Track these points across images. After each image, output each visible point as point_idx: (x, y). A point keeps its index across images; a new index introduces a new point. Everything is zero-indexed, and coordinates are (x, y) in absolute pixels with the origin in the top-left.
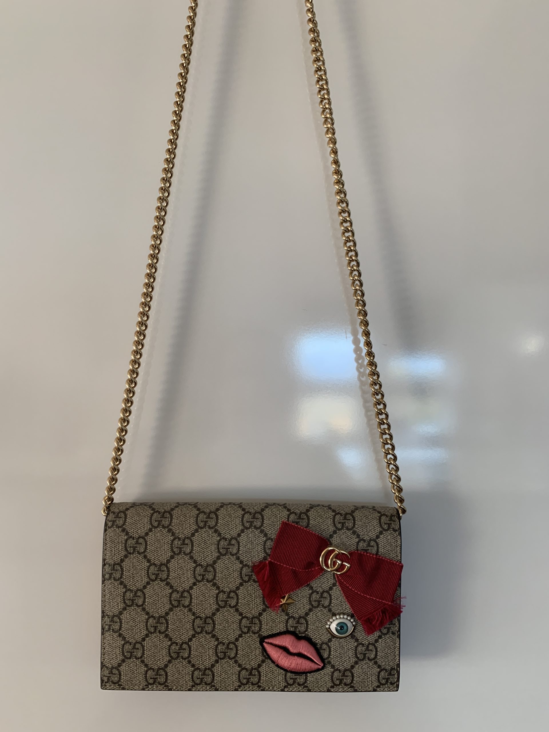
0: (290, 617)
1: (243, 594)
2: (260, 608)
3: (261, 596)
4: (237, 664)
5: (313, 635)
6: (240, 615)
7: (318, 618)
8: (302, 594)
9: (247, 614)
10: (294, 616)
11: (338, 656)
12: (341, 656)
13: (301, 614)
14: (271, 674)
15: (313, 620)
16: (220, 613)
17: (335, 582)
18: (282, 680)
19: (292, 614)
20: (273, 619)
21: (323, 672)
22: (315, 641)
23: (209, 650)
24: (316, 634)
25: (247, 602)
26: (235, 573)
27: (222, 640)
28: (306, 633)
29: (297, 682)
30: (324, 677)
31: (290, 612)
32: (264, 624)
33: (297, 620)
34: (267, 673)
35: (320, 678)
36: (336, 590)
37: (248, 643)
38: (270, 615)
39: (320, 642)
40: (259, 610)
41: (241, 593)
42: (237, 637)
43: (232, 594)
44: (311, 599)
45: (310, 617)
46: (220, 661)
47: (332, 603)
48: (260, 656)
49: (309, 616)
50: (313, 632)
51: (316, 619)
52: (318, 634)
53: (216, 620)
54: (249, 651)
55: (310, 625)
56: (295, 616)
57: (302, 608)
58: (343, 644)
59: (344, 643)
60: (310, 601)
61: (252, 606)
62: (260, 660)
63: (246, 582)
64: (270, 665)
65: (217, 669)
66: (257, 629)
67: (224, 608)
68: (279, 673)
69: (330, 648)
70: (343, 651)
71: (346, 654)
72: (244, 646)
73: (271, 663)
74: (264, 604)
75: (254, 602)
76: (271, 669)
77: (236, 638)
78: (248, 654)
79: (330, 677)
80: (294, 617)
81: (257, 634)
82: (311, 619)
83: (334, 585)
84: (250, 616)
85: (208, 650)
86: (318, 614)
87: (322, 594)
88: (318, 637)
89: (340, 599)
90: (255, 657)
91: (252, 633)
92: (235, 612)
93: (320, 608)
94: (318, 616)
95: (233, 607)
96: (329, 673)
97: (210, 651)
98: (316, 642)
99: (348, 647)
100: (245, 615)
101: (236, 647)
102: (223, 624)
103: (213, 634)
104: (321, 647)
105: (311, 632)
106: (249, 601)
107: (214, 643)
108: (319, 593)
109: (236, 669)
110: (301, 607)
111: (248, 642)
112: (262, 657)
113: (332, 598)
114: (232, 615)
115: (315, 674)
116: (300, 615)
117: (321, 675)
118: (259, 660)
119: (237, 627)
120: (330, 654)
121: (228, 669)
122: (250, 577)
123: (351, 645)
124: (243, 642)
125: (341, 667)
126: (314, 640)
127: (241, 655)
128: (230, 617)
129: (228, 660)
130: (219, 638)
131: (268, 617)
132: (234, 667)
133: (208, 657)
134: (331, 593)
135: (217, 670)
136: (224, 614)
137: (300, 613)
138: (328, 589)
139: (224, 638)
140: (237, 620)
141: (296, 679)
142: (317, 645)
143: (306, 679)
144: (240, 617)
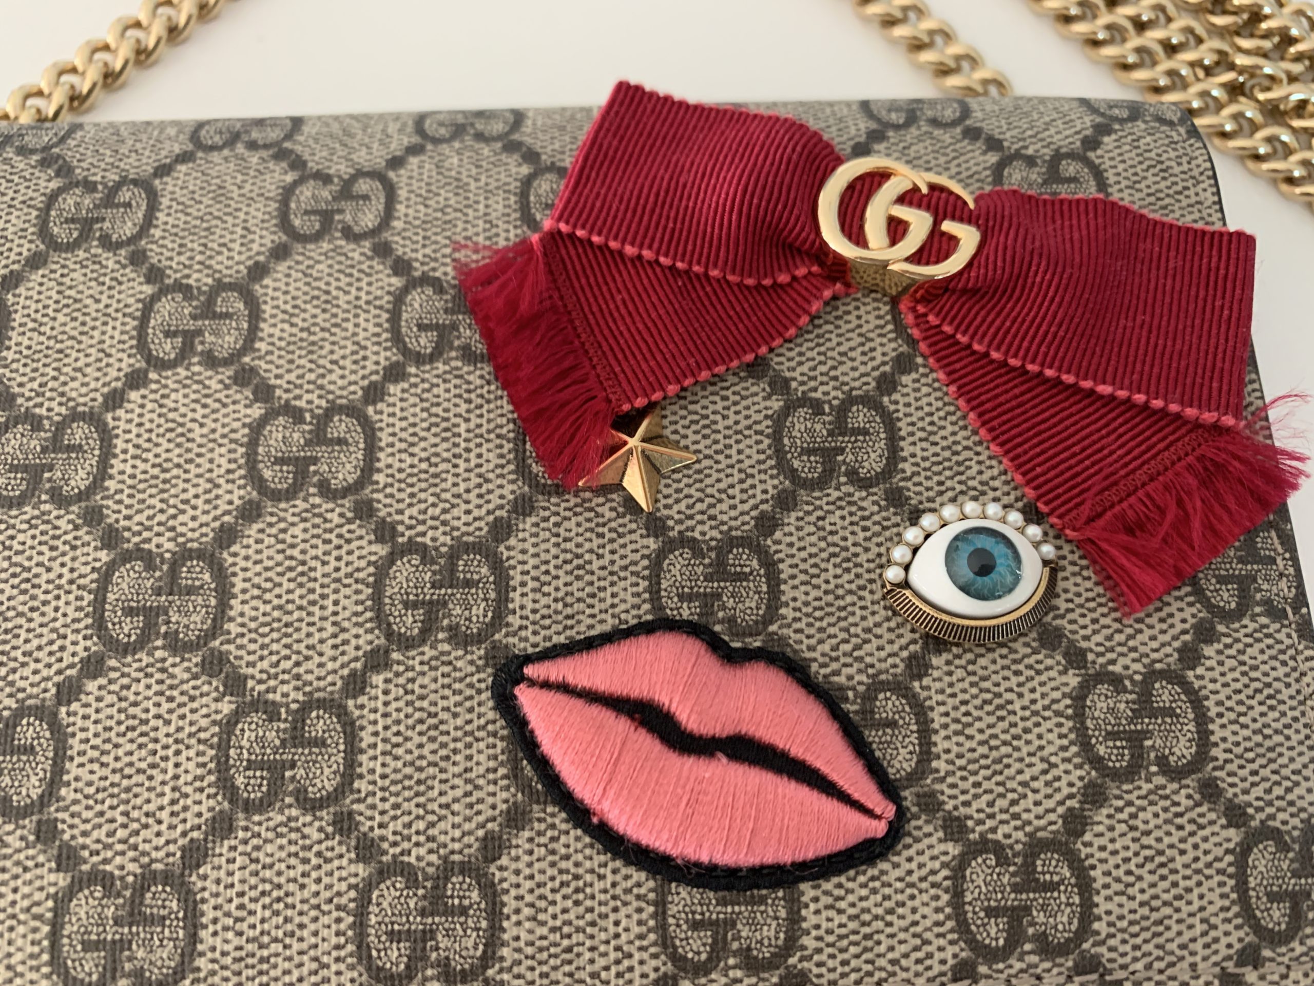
0: (672, 541)
1: (404, 424)
2: (502, 497)
3: (504, 431)
4: (353, 843)
5: (813, 642)
6: (380, 539)
7: (835, 545)
8: (733, 418)
9: (420, 528)
10: (697, 535)
11: (976, 761)
12: (995, 754)
13: (733, 523)
14: (565, 897)
15: (803, 554)
16: (262, 531)
17: (904, 348)
18: (641, 937)
19: (680, 522)
20: (578, 556)
21: (896, 866)
22: (825, 676)
23: (178, 753)
24: (831, 630)
25: (424, 466)
26: (363, 316)
27: (262, 687)
28: (773, 628)
29: (735, 945)
30: (910, 904)
31: (672, 512)
32: (523, 584)
33: (713, 555)
34: (542, 897)
35: (880, 911)
36: (916, 390)
37: (425, 704)
38: (558, 535)
39: (858, 678)
40: (491, 506)
41: (393, 415)
42: (358, 665)
43: (340, 426)
44: (786, 441)
45: (788, 539)
46: (243, 823)
47: (905, 460)
48: (495, 783)
49: (778, 535)
50: (810, 625)
51: (822, 550)
52: (844, 635)
53: (237, 569)
54: (426, 751)
55: (791, 582)
56: (703, 534)
57: (738, 487)
58: (997, 685)
59: (1006, 678)
60: (779, 452)
61: (455, 485)
62: (494, 807)
63: (419, 359)
64: (563, 839)
65: (222, 874)
66: (480, 613)
67: (288, 500)
68: (618, 891)
69: (921, 711)
70: (1004, 725)
71: (1028, 742)
72: (398, 722)
73: (564, 826)
74: (522, 470)
75: (467, 460)
76: (563, 865)
77: (353, 673)
78: (420, 769)
79: (946, 897)
80: (694, 539)
81: (480, 642)
82: (794, 551)
83: (903, 364)
84: (442, 539)
85: (170, 752)
86: (831, 518)
87: (842, 411)
88: (847, 647)
89: (942, 433)
90: (467, 794)
91: (449, 640)
92: (350, 521)
93: (838, 489)
94: (832, 533)
95: (346, 491)
96: (933, 872)
97: (182, 758)
98: (836, 679)
99: (1034, 702)
100: (408, 533)
101: (351, 730)
102: (277, 591)
103: (212, 650)
104: (867, 712)
105: (797, 625)
106: (433, 460)
107: (213, 706)
108: (827, 408)
109: (344, 873)
110: (732, 486)
111: (422, 698)
112: (507, 788)
113: (903, 433)
114: (332, 536)
115: (850, 885)
116: (731, 529)
117: (887, 891)
118: (490, 813)
119: (360, 608)
120: (926, 754)
121: (292, 873)
122: (444, 334)
123: (1045, 689)
124: (391, 697)
125: (1003, 829)
126: (823, 671)
127: (380, 783)
128: (319, 552)
129: (294, 812)
130: (246, 677)
131: (544, 546)
132: (328, 861)
133: (166, 800)
134: (892, 408)
135: (218, 882)
136: (284, 531)
137: (725, 518)
138: (873, 384)
139: (276, 676)
140: (363, 563)
141: (731, 923)
142: (847, 699)
143: (794, 919)
144: (382, 550)
